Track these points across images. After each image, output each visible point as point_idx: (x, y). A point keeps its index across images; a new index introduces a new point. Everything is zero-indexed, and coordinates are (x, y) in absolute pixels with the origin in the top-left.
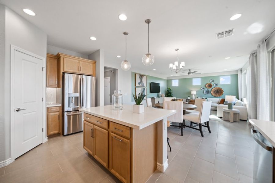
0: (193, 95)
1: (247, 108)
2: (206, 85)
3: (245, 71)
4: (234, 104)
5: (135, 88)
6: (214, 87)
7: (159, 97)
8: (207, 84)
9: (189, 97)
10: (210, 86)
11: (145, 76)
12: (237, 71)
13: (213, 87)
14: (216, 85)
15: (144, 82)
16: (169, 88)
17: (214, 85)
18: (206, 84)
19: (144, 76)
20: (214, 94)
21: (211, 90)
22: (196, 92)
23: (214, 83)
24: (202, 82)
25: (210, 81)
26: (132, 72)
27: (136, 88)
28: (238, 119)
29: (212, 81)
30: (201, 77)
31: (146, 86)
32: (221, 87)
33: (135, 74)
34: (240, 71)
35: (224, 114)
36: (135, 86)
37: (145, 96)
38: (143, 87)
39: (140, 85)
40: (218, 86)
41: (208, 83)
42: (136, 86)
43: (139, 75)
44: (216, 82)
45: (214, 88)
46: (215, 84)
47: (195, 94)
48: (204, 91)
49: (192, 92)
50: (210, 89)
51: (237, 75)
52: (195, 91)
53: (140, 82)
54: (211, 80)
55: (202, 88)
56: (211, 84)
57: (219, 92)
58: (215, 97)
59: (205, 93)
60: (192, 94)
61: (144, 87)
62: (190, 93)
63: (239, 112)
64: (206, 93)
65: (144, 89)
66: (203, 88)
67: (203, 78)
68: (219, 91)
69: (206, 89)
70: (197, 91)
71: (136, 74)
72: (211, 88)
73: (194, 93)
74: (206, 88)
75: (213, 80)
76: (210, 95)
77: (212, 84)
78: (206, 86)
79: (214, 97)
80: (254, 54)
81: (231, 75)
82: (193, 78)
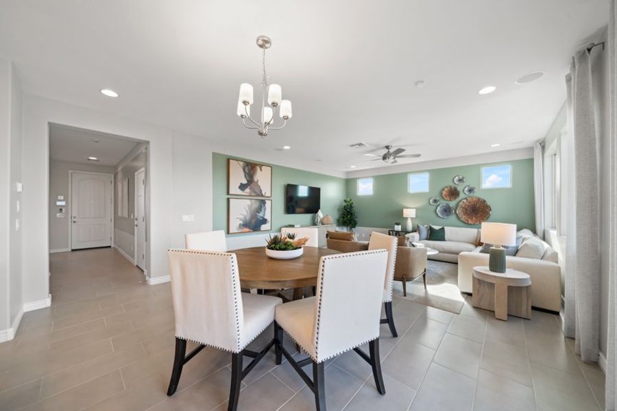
0: (407, 218)
1: (559, 268)
2: (444, 192)
3: (555, 143)
4: (516, 252)
5: (228, 199)
6: (465, 196)
7: (316, 225)
8: (446, 189)
9: (398, 224)
10: (454, 193)
11: (263, 168)
12: (531, 149)
13: (462, 196)
14: (471, 190)
15: (259, 183)
16: (349, 200)
17: (464, 191)
18: (444, 190)
19: (261, 165)
20: (464, 218)
21: (457, 205)
22: (414, 210)
23: (465, 184)
24: (432, 183)
25: (453, 181)
26: (214, 155)
27: (231, 200)
28: (524, 308)
29: (460, 180)
30: (430, 171)
31: (268, 194)
32: (483, 197)
33: (228, 161)
34: (539, 147)
35: (478, 286)
36: (228, 193)
37: (264, 221)
38: (258, 195)
39: (248, 190)
40: (477, 194)
41: (447, 187)
42: (231, 193)
43: (242, 163)
44: (469, 182)
45: (466, 199)
46: (466, 189)
47: (414, 216)
48: (439, 208)
49: (405, 210)
50: (452, 204)
51: (531, 161)
52: (413, 208)
53: (245, 182)
54: (457, 178)
55: (431, 201)
56: (456, 189)
57: (478, 211)
58: (467, 224)
59: (439, 214)
60: (405, 216)
61: (262, 196)
62: (401, 212)
63: (530, 283)
64: (442, 214)
65: (263, 202)
66: (435, 201)
67: (436, 174)
68: (479, 208)
69: (443, 203)
70: (417, 209)
71: (231, 161)
72: (458, 200)
73: (410, 213)
74: (442, 201)
75: (461, 177)
76: (453, 218)
77: (460, 189)
78: (441, 194)
79: (464, 224)
80: (589, 50)
81: (513, 162)
82: (410, 173)
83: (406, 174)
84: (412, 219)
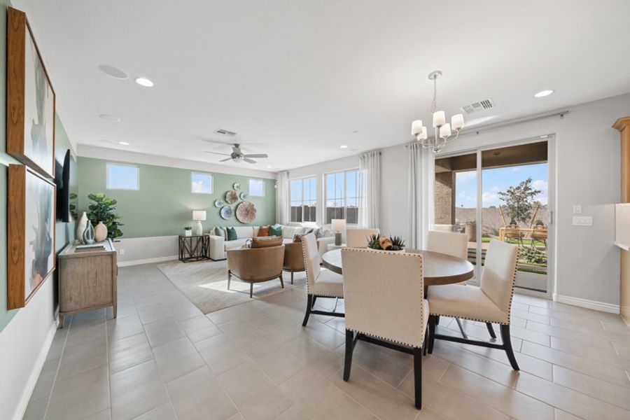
0: (197, 221)
2: (228, 196)
6: (241, 201)
9: (187, 229)
10: (234, 197)
12: (275, 174)
13: (239, 200)
14: (244, 197)
17: (240, 196)
18: (226, 193)
20: (240, 218)
21: (236, 208)
23: (241, 191)
24: (215, 186)
25: (233, 187)
29: (238, 187)
32: (252, 202)
40: (249, 200)
41: (229, 192)
45: (242, 203)
46: (242, 194)
47: (205, 219)
48: (223, 211)
49: (194, 212)
50: (233, 207)
51: (274, 181)
52: (204, 210)
54: (236, 185)
55: (216, 203)
56: (235, 194)
57: (249, 213)
58: (243, 224)
59: (223, 216)
60: (194, 219)
62: (190, 215)
64: (226, 216)
66: (219, 203)
67: (217, 177)
68: (250, 209)
69: (226, 206)
70: (207, 211)
72: (236, 203)
73: (200, 215)
74: (225, 204)
76: (233, 219)
77: (238, 194)
78: (225, 197)
79: (241, 224)
81: (264, 180)
82: (194, 171)
83: (190, 171)
84: (202, 222)
